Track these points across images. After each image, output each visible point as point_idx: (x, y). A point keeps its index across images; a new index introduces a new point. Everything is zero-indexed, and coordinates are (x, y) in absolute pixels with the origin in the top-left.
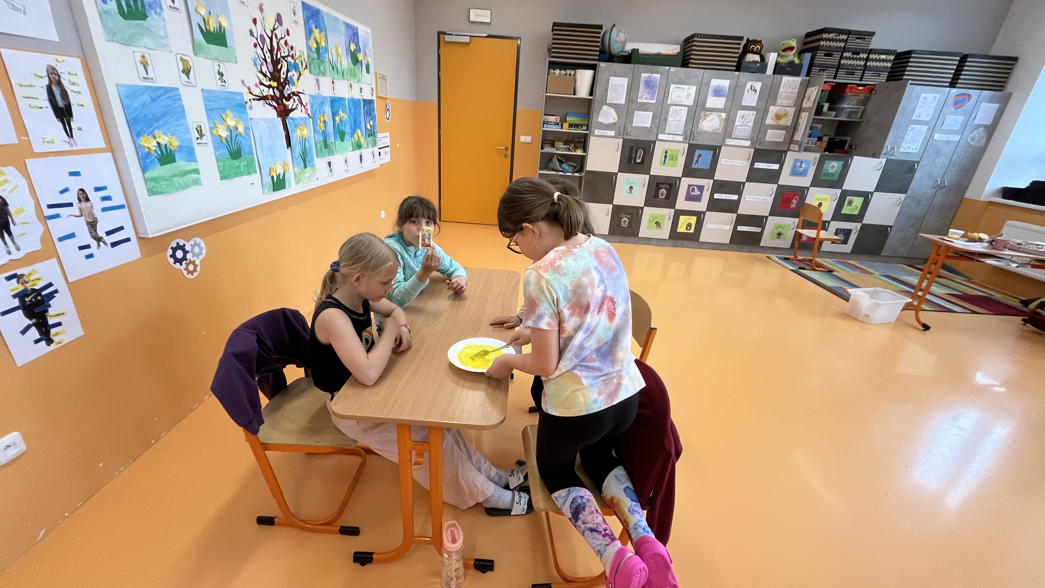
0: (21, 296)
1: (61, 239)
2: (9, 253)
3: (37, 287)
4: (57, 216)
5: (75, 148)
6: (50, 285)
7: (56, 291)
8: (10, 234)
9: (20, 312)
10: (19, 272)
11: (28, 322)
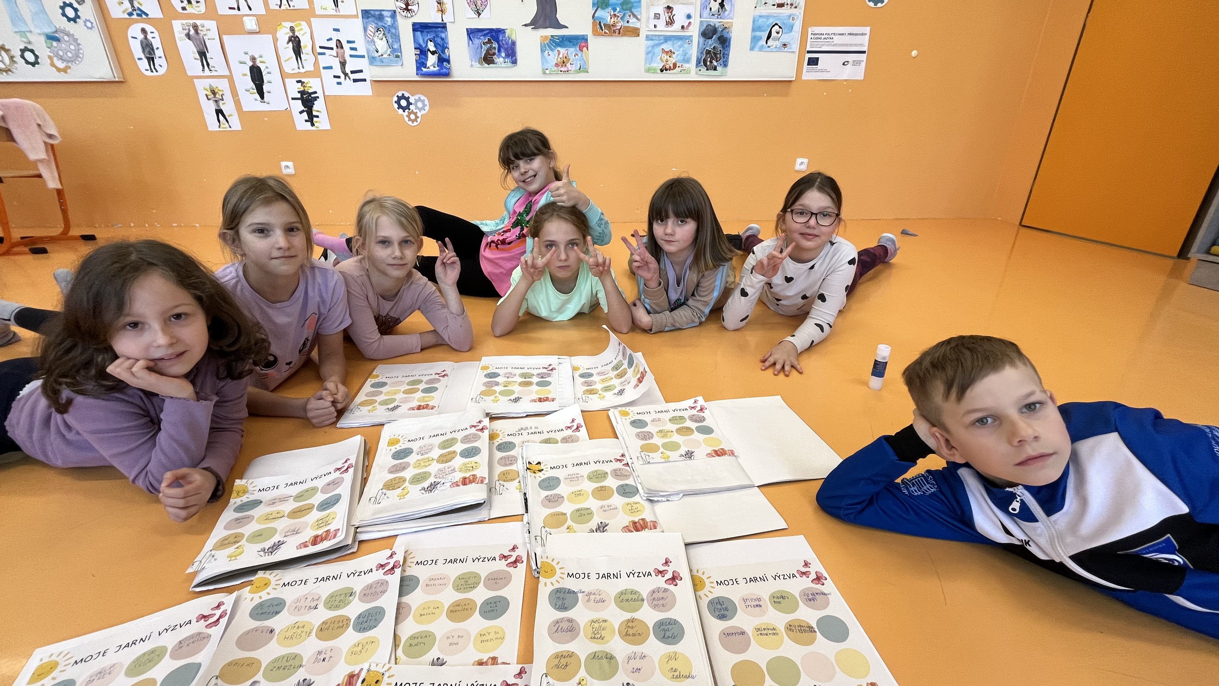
0: (302, 93)
1: (324, 68)
2: (299, 68)
3: (310, 91)
4: (324, 54)
5: (338, 13)
6: (315, 93)
7: (318, 97)
8: (301, 59)
9: (300, 101)
10: (303, 80)
11: (303, 108)
